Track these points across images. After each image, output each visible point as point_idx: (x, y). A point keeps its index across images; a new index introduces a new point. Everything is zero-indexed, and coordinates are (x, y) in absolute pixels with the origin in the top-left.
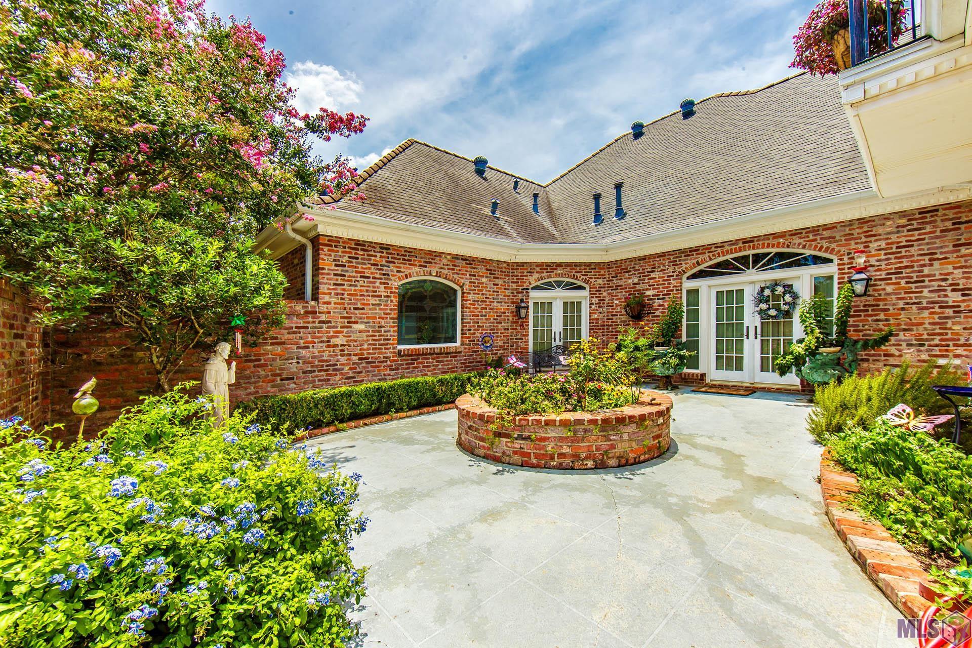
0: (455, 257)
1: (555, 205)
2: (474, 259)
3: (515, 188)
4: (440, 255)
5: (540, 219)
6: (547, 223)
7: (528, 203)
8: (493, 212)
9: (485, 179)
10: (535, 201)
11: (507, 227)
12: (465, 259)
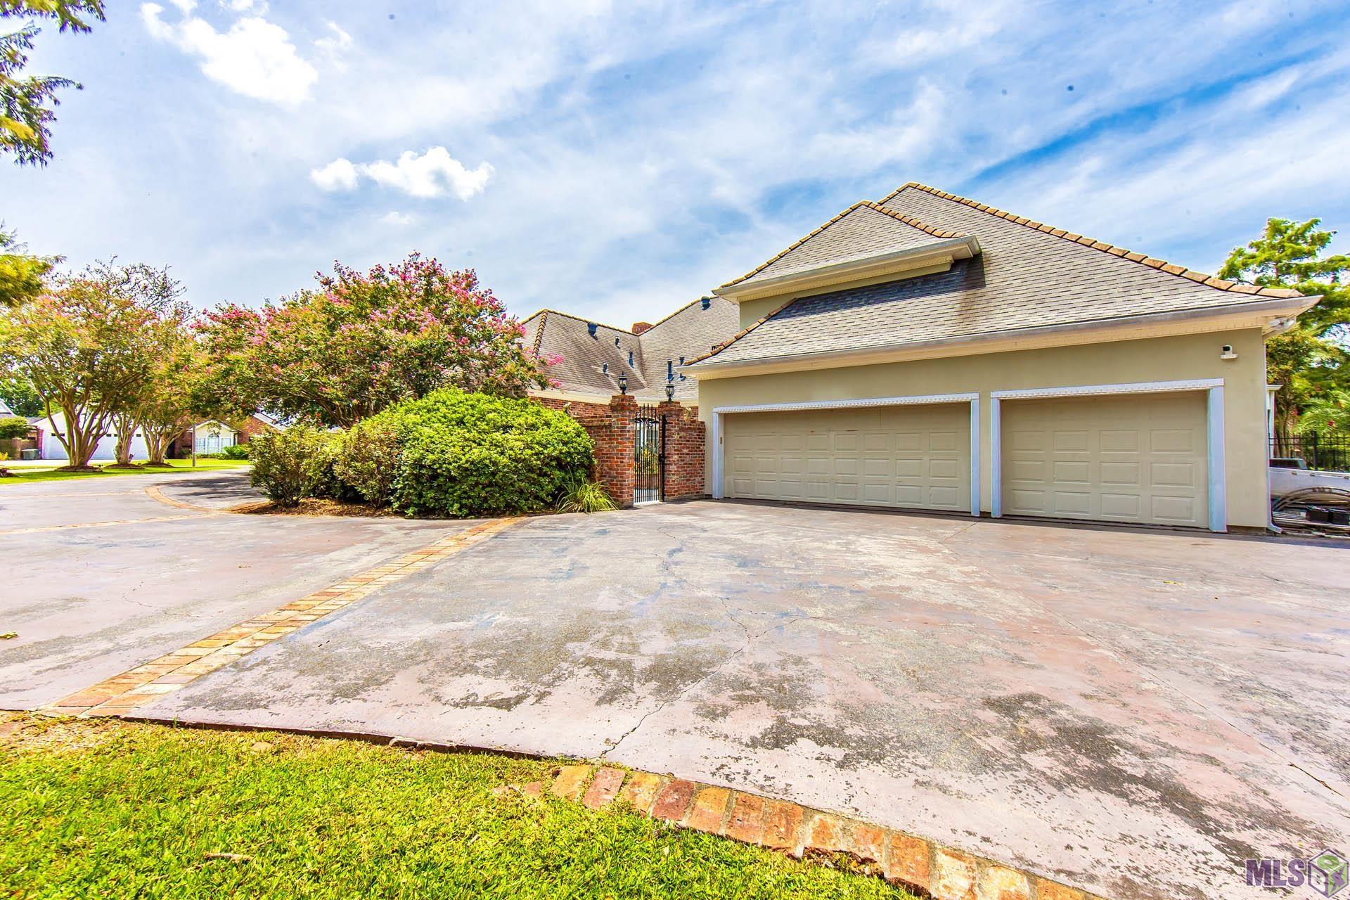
0: (587, 404)
1: (645, 356)
2: (596, 405)
3: (616, 344)
4: (578, 403)
5: (633, 370)
6: (638, 374)
7: (625, 356)
8: (604, 371)
9: (596, 338)
10: (631, 356)
11: (613, 381)
12: (591, 405)
